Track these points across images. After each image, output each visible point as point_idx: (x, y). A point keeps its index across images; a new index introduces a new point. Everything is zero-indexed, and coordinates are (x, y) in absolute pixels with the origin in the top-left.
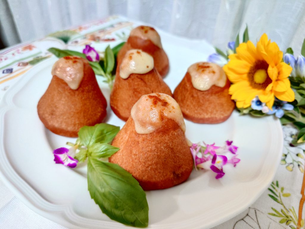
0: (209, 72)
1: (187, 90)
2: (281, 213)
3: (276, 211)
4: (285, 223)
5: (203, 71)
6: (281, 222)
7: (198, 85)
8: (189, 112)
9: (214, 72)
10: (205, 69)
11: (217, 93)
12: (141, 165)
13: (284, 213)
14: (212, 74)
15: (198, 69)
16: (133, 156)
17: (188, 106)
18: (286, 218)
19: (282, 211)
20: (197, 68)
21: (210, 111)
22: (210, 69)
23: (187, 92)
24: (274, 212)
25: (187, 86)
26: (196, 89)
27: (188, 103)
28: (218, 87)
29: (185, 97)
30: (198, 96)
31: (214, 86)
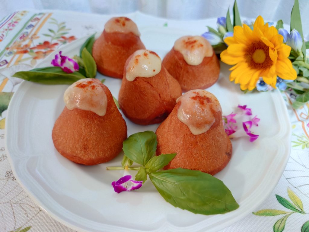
0: (198, 47)
1: (181, 68)
2: (298, 142)
3: (295, 142)
4: (306, 148)
5: (192, 47)
6: (303, 148)
7: (192, 62)
8: (187, 86)
9: (202, 45)
10: (193, 44)
11: (208, 63)
12: (205, 160)
13: (301, 141)
14: (201, 48)
15: (187, 47)
16: (195, 156)
17: (184, 81)
18: (304, 144)
19: (298, 140)
20: (185, 46)
21: (205, 79)
22: (197, 43)
23: (181, 69)
24: (295, 144)
25: (180, 64)
26: (190, 65)
27: (185, 78)
28: (208, 58)
29: (180, 74)
30: (193, 71)
31: (205, 58)
